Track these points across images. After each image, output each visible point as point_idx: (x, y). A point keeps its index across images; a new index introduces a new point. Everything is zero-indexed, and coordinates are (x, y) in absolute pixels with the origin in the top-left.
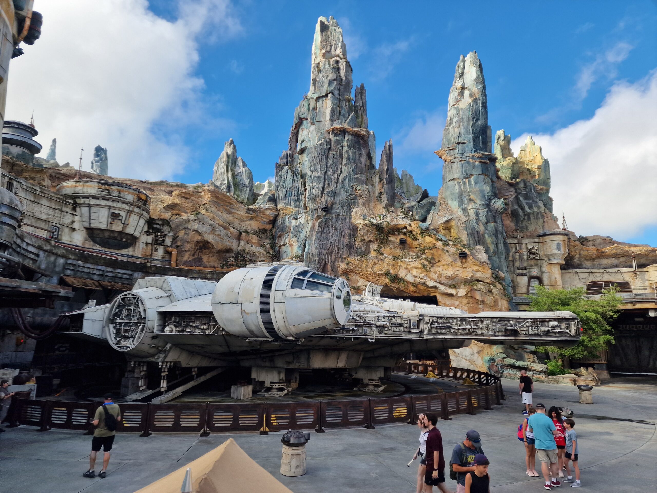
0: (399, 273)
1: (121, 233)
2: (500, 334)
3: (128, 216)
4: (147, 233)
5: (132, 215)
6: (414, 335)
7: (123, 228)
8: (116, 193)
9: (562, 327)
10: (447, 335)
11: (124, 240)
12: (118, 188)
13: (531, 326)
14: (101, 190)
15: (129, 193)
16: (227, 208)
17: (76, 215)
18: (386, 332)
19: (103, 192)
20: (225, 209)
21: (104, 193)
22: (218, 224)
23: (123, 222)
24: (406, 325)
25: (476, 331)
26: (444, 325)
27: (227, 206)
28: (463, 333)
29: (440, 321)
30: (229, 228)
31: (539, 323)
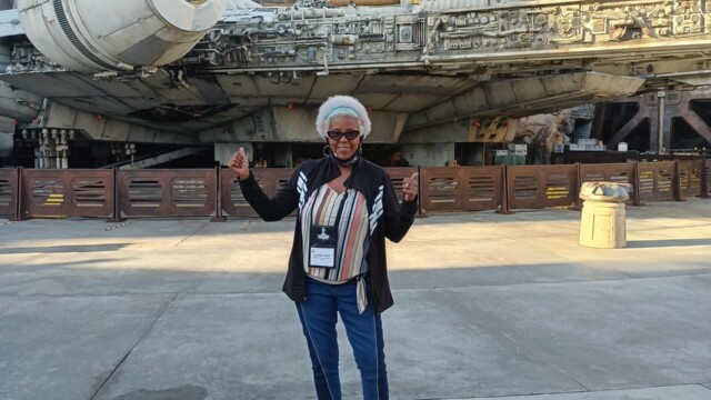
6: (406, 58)
10: (474, 53)
18: (352, 56)
24: (390, 38)
25: (539, 36)
26: (469, 30)
28: (510, 43)
29: (460, 21)
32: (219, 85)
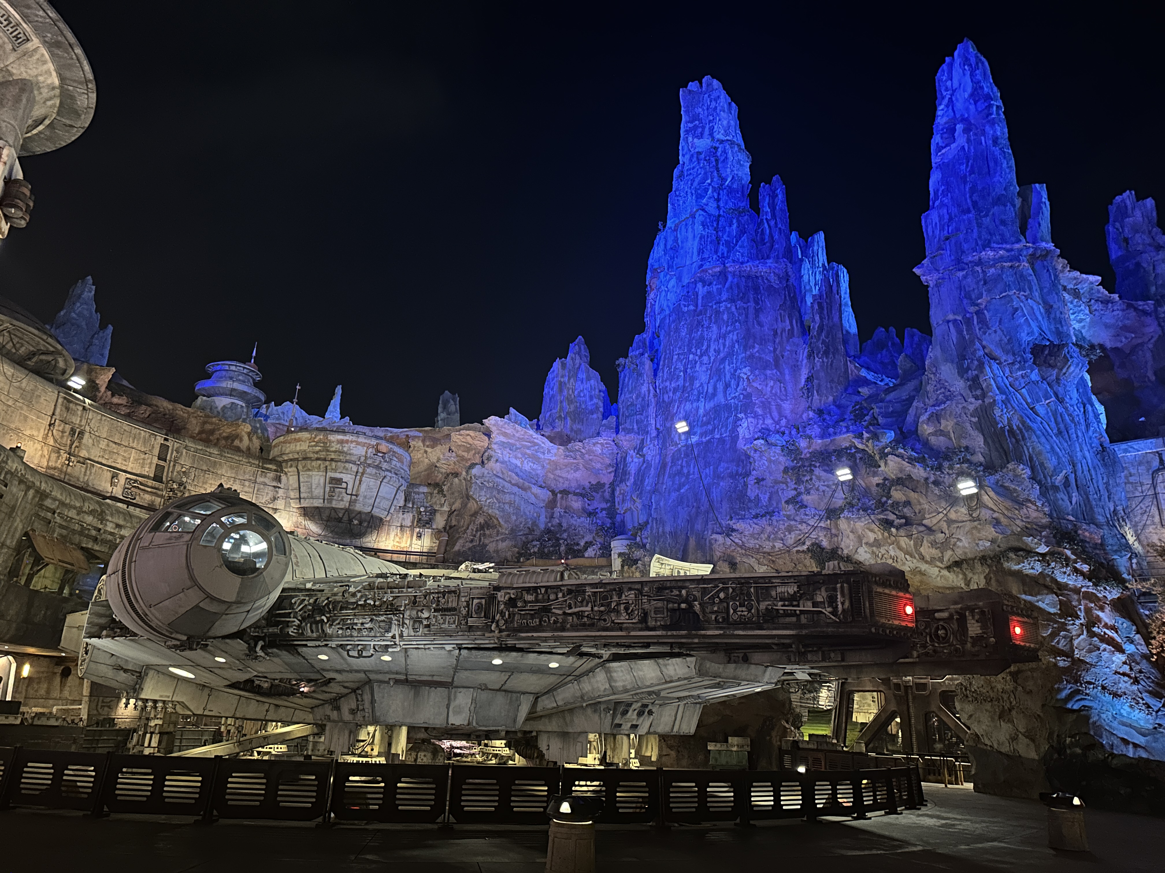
0: (843, 545)
1: (347, 510)
2: (659, 623)
3: (357, 482)
4: (404, 509)
5: (364, 479)
6: (478, 634)
7: (350, 502)
8: (335, 447)
9: (819, 599)
10: (543, 631)
11: (356, 522)
12: (340, 437)
13: (734, 599)
14: (313, 443)
15: (358, 443)
16: (528, 451)
17: (279, 488)
18: (425, 630)
19: (315, 446)
20: (526, 454)
21: (318, 448)
22: (510, 482)
23: (349, 492)
24: (464, 612)
25: (604, 617)
26: (538, 606)
27: (528, 448)
29: (530, 597)
30: (530, 488)
31: (752, 590)
32: (304, 657)
